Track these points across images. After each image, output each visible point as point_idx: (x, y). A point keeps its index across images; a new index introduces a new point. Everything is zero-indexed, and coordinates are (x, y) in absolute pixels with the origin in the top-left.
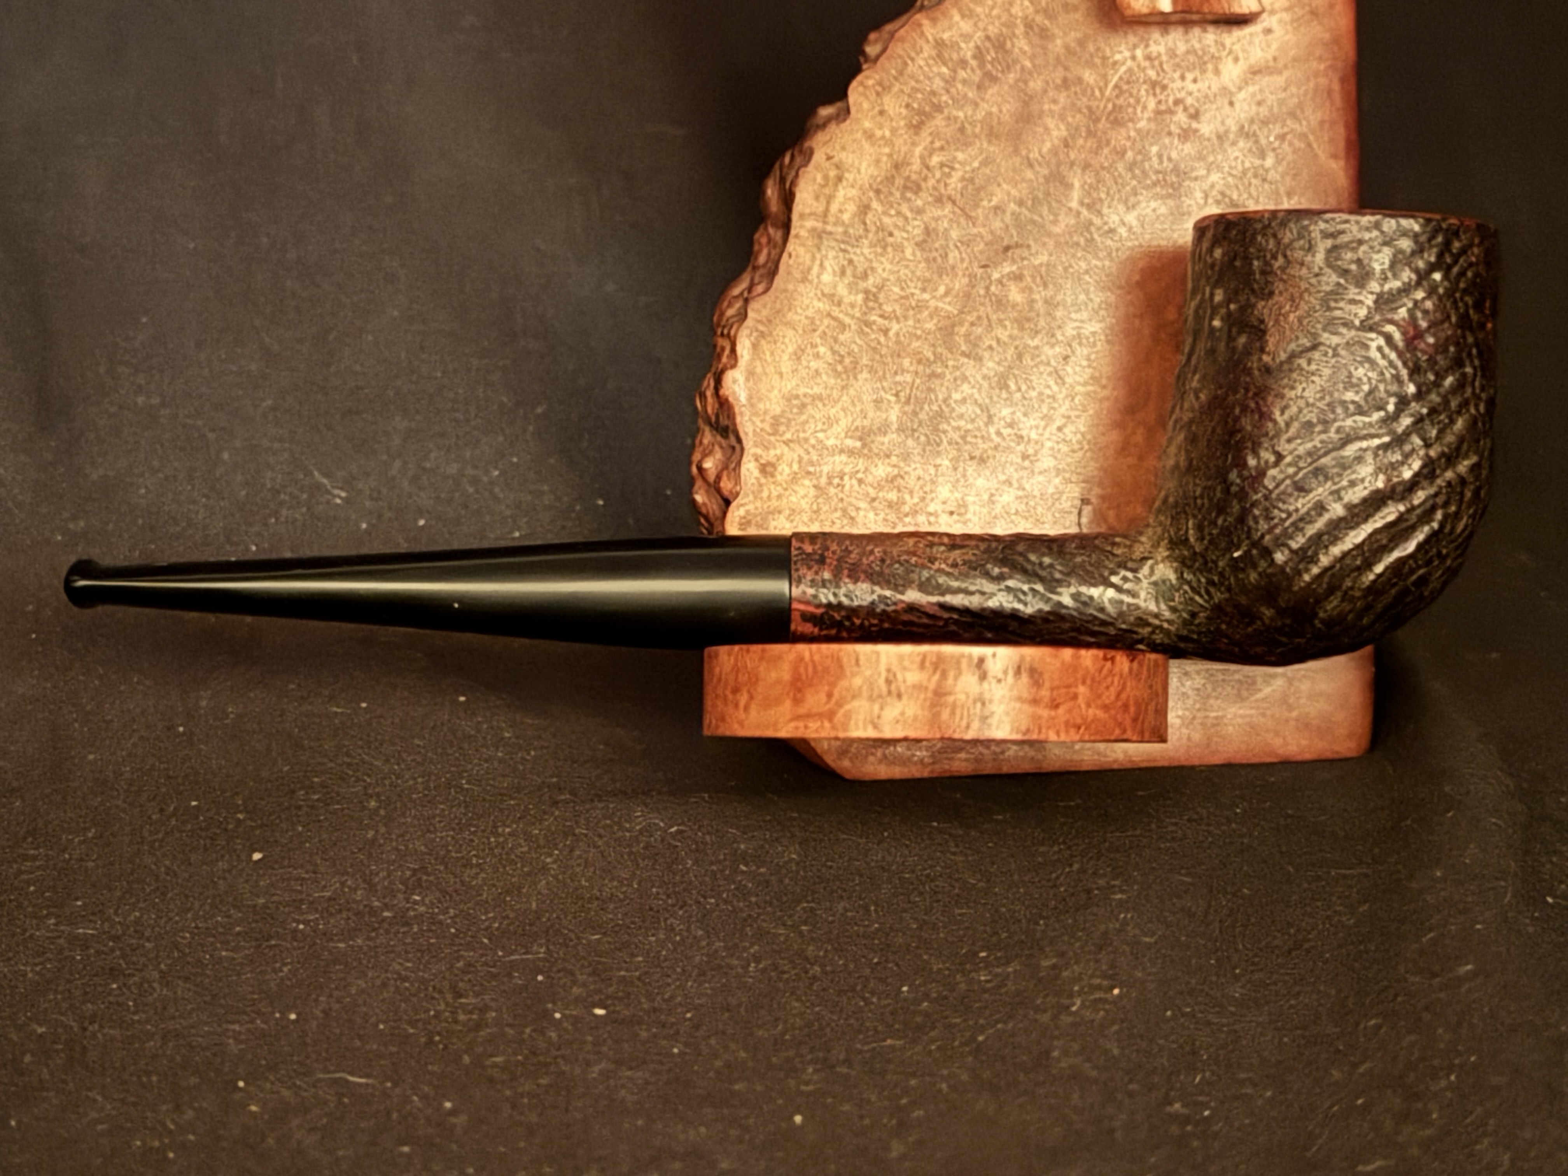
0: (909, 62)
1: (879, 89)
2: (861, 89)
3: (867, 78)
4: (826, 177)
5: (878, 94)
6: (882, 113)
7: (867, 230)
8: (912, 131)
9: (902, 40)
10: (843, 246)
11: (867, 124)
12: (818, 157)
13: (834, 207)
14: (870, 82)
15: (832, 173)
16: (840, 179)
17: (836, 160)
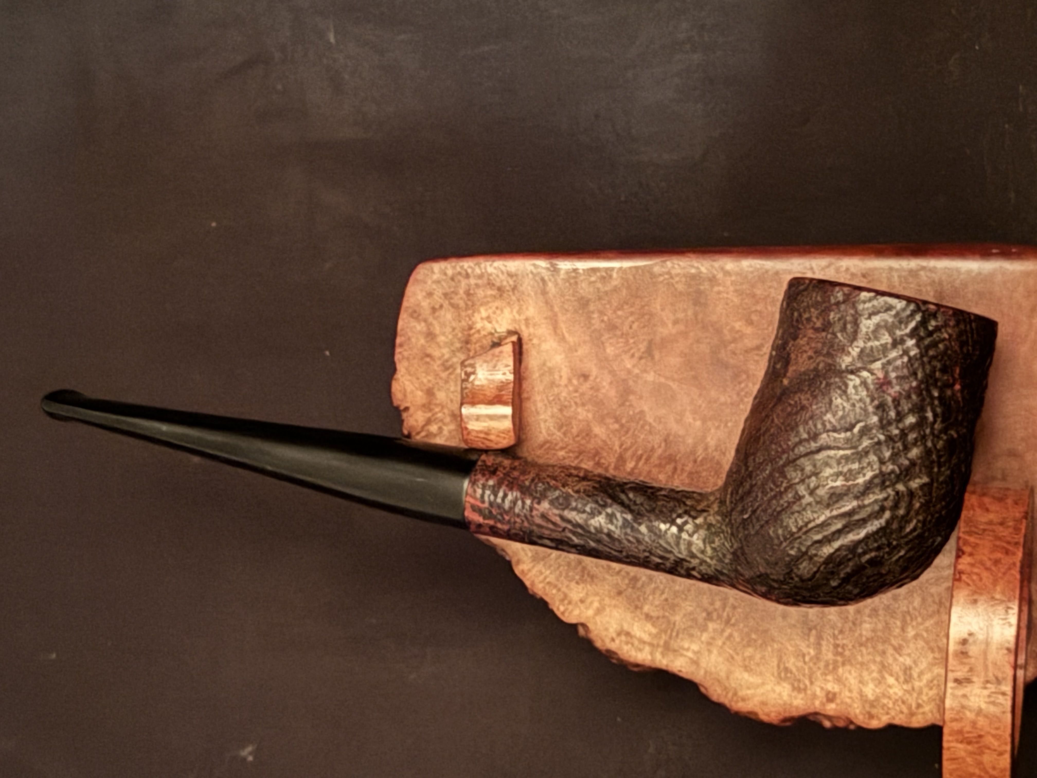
0: (548, 580)
1: (566, 602)
2: (566, 614)
3: (558, 609)
4: (627, 643)
5: (570, 603)
6: (582, 601)
7: (664, 617)
8: (595, 580)
9: (533, 583)
10: (674, 634)
11: (590, 612)
12: (613, 646)
13: (646, 638)
14: (562, 608)
15: (623, 638)
16: (628, 634)
17: (614, 635)
